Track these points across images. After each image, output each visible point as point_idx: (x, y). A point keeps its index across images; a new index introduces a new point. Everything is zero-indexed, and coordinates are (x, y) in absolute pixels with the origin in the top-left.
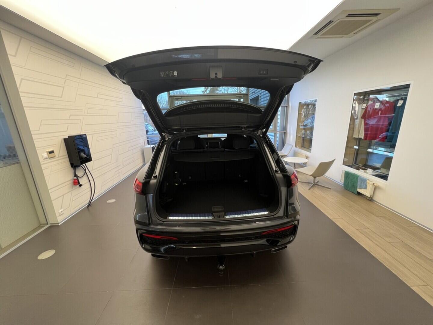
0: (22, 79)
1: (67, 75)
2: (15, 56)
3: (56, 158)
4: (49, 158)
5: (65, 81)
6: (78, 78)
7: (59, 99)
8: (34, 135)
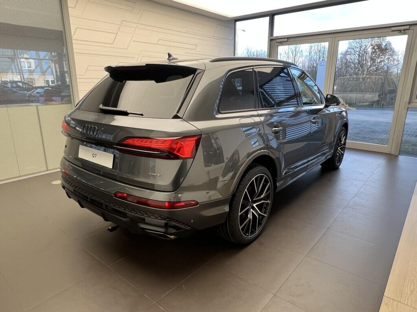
0: (77, 28)
1: (123, 21)
2: (74, 8)
5: (120, 27)
6: (137, 23)
7: (110, 45)
8: (79, 78)
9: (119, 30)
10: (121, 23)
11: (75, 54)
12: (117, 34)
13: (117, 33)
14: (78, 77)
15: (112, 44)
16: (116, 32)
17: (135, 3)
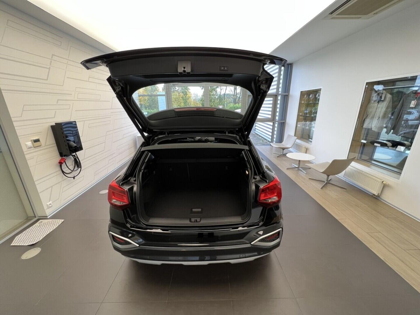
1: (53, 55)
3: (43, 147)
4: (34, 147)
5: (51, 61)
6: (67, 59)
7: (44, 81)
8: (15, 121)
9: (50, 64)
10: (52, 58)
11: (2, 91)
12: (49, 69)
13: (50, 67)
14: (13, 119)
15: (47, 80)
16: (48, 67)
17: (62, 38)
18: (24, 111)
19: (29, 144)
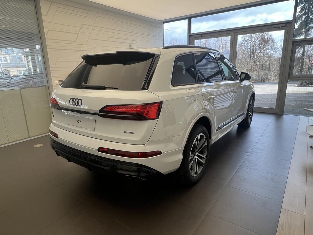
0: (48, 30)
1: (82, 24)
2: (46, 16)
5: (80, 29)
6: (92, 26)
10: (81, 26)
11: (48, 49)
13: (79, 33)
14: (50, 66)
15: (75, 41)
18: (57, 62)
19: (57, 82)
